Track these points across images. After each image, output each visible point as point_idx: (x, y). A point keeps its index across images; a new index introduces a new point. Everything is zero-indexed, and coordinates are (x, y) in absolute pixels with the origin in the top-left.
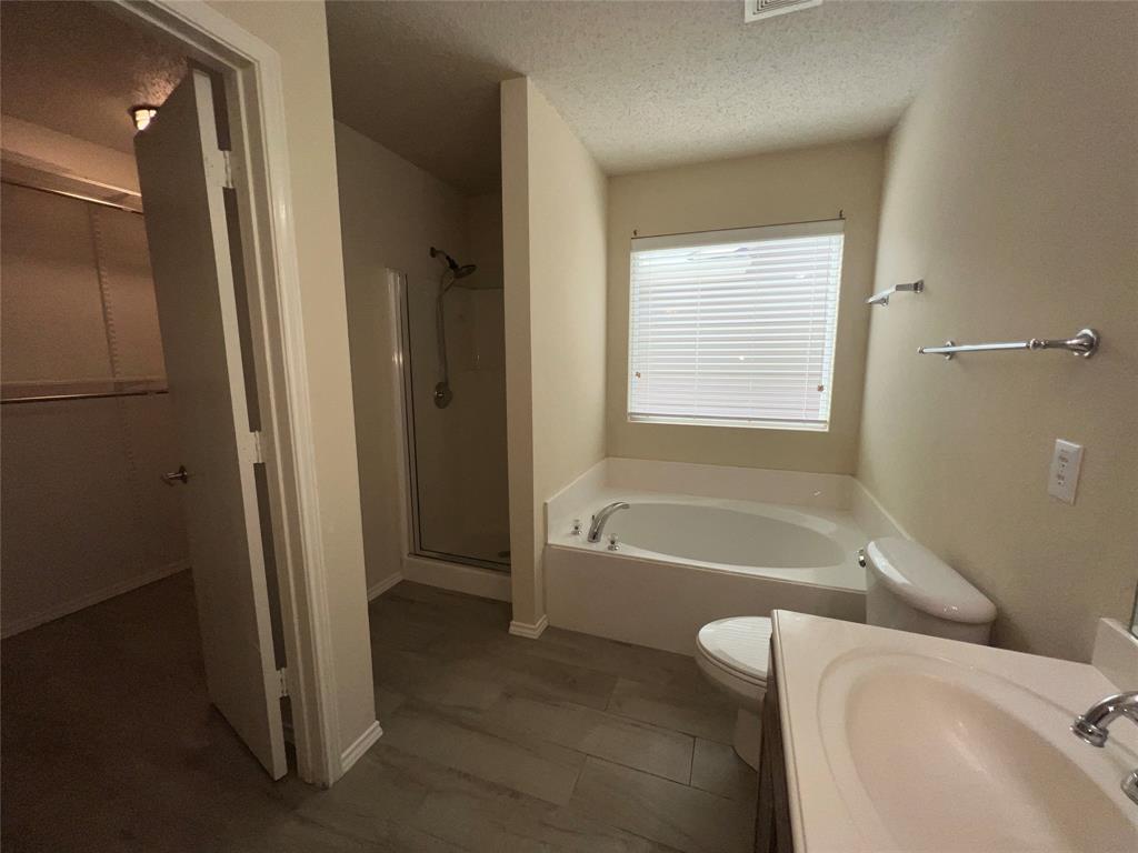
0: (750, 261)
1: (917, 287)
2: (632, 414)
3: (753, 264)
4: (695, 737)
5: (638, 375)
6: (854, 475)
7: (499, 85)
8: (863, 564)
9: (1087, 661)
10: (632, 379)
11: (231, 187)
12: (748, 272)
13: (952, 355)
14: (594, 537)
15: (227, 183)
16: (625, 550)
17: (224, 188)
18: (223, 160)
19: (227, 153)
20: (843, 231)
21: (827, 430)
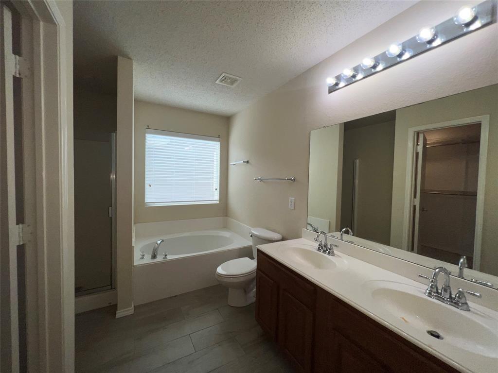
0: (169, 141)
1: (248, 162)
2: (147, 203)
3: (171, 142)
4: (217, 309)
5: (150, 186)
6: (226, 216)
7: (117, 57)
8: (251, 236)
9: (301, 237)
10: (147, 187)
11: (18, 76)
12: (168, 144)
13: (261, 180)
14: (154, 257)
15: (15, 73)
16: (169, 257)
17: (14, 76)
18: (14, 60)
19: (17, 57)
20: (220, 141)
21: (218, 203)
